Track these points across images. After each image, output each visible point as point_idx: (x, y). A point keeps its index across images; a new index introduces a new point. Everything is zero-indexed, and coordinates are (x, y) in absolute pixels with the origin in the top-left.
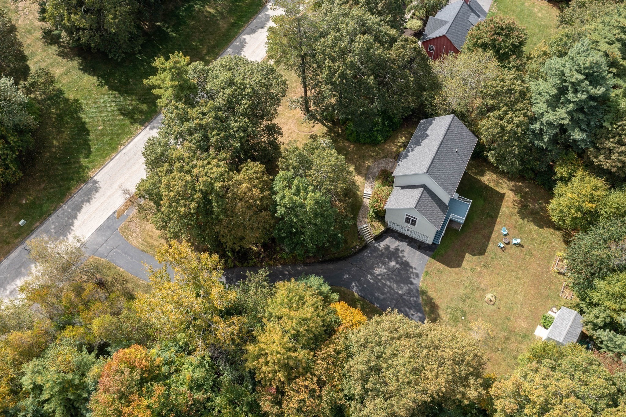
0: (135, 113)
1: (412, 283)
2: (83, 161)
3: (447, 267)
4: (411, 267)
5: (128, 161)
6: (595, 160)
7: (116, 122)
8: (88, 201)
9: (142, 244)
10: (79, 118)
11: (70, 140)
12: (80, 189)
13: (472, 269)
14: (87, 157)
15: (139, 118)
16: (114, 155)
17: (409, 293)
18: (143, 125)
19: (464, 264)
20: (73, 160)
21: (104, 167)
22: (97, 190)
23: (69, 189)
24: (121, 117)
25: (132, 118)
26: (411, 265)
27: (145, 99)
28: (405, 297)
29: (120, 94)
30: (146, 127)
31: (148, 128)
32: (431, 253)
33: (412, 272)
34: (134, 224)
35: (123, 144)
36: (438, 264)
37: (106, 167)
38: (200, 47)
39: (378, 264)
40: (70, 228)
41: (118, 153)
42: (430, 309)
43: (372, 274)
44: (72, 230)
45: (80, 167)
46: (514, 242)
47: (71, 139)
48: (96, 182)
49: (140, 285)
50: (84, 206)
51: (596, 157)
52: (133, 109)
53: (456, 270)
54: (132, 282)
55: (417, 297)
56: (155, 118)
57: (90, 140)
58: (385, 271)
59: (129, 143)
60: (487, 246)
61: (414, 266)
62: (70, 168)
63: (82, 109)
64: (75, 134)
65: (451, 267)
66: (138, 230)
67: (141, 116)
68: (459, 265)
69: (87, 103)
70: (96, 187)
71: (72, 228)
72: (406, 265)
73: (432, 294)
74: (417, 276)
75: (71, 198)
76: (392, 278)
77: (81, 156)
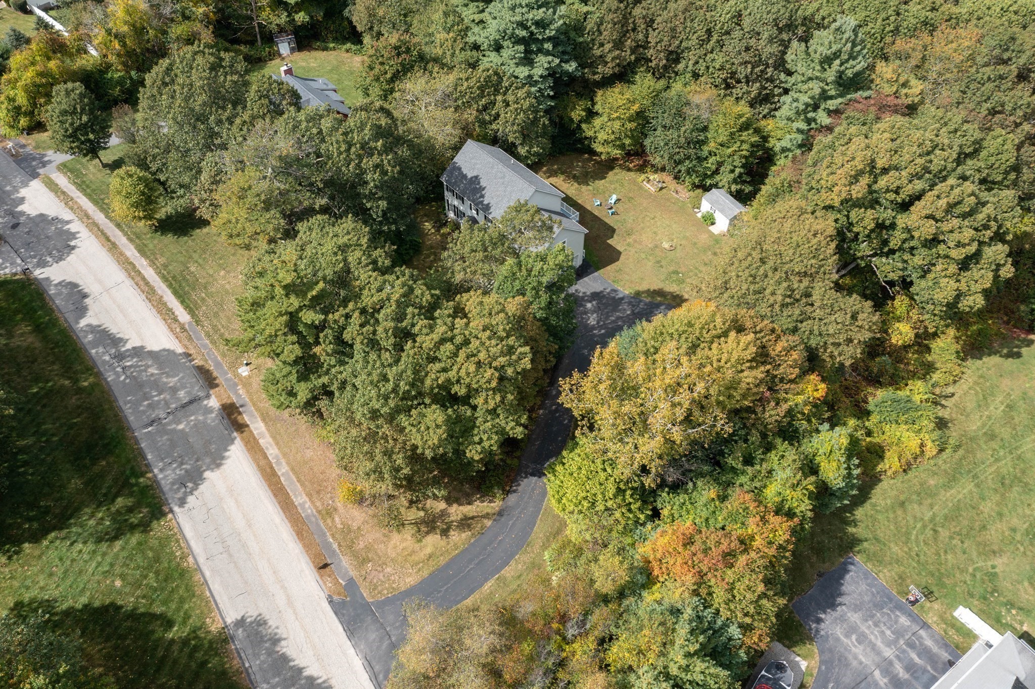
0: (126, 520)
1: (622, 299)
2: (174, 633)
3: (617, 263)
4: (602, 292)
5: (230, 556)
6: (596, 77)
7: (124, 554)
8: (276, 640)
9: (419, 570)
10: (68, 613)
11: (109, 644)
12: (238, 653)
13: (629, 245)
14: (169, 624)
15: (142, 517)
16: (197, 577)
17: (633, 306)
18: (164, 515)
19: (619, 248)
20: (160, 653)
21: (215, 601)
22: (261, 622)
23: (223, 674)
24: (118, 544)
25: (133, 528)
26: (598, 291)
27: (105, 495)
28: (636, 311)
29: (61, 529)
30: (171, 511)
31: (176, 509)
32: (592, 269)
33: (609, 293)
34: (374, 573)
35: (184, 557)
36: (609, 268)
37: (217, 598)
38: (50, 384)
39: (583, 318)
40: (319, 685)
41: (199, 569)
42: (659, 296)
43: (593, 328)
44: (324, 682)
45: (185, 642)
46: (613, 201)
47: (106, 641)
48: (240, 623)
49: (491, 593)
50: (284, 650)
51: (595, 73)
52: (114, 520)
53: (622, 257)
54: (481, 603)
55: (641, 301)
56: (162, 491)
57: (135, 609)
58: (595, 315)
59: (189, 547)
60: (606, 223)
61: (602, 289)
62: (175, 662)
63: (48, 601)
64: (102, 630)
65: (618, 260)
66: (389, 570)
67: (140, 512)
68: (619, 253)
69: (42, 588)
70: (251, 623)
71: (320, 681)
72: (596, 296)
73: (644, 287)
74: (615, 291)
75: (248, 674)
76: (608, 313)
77: (159, 633)
